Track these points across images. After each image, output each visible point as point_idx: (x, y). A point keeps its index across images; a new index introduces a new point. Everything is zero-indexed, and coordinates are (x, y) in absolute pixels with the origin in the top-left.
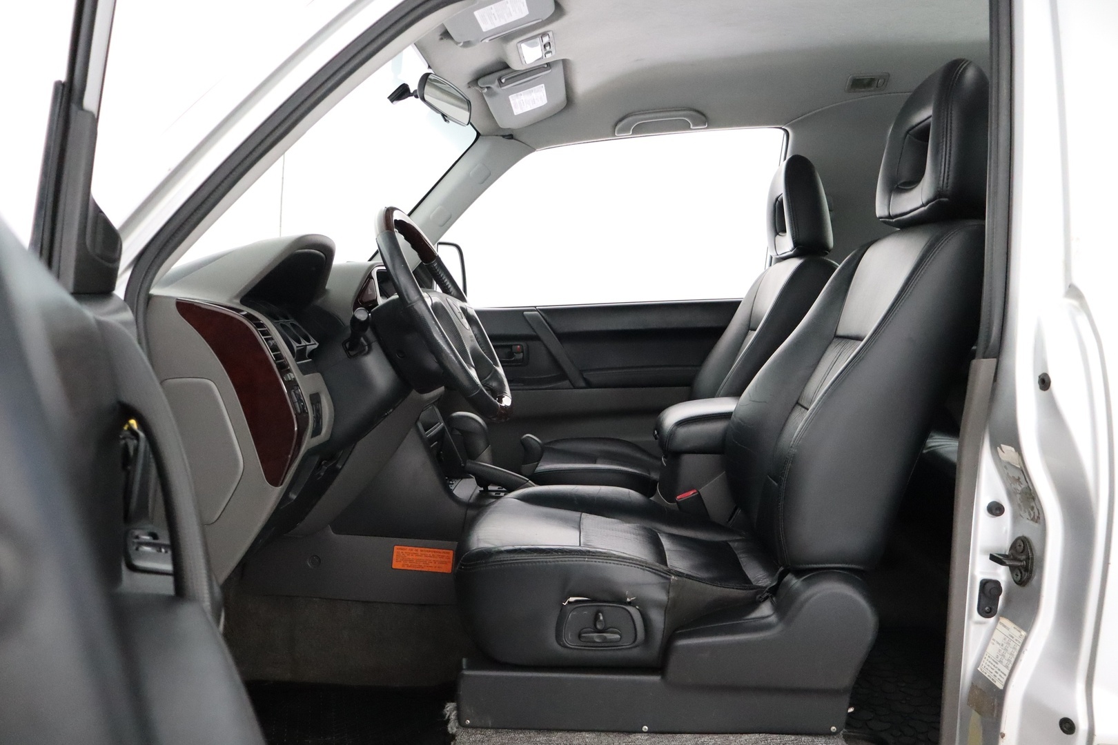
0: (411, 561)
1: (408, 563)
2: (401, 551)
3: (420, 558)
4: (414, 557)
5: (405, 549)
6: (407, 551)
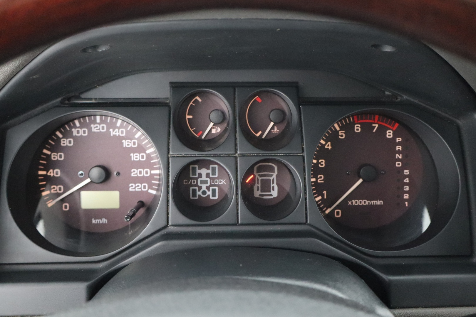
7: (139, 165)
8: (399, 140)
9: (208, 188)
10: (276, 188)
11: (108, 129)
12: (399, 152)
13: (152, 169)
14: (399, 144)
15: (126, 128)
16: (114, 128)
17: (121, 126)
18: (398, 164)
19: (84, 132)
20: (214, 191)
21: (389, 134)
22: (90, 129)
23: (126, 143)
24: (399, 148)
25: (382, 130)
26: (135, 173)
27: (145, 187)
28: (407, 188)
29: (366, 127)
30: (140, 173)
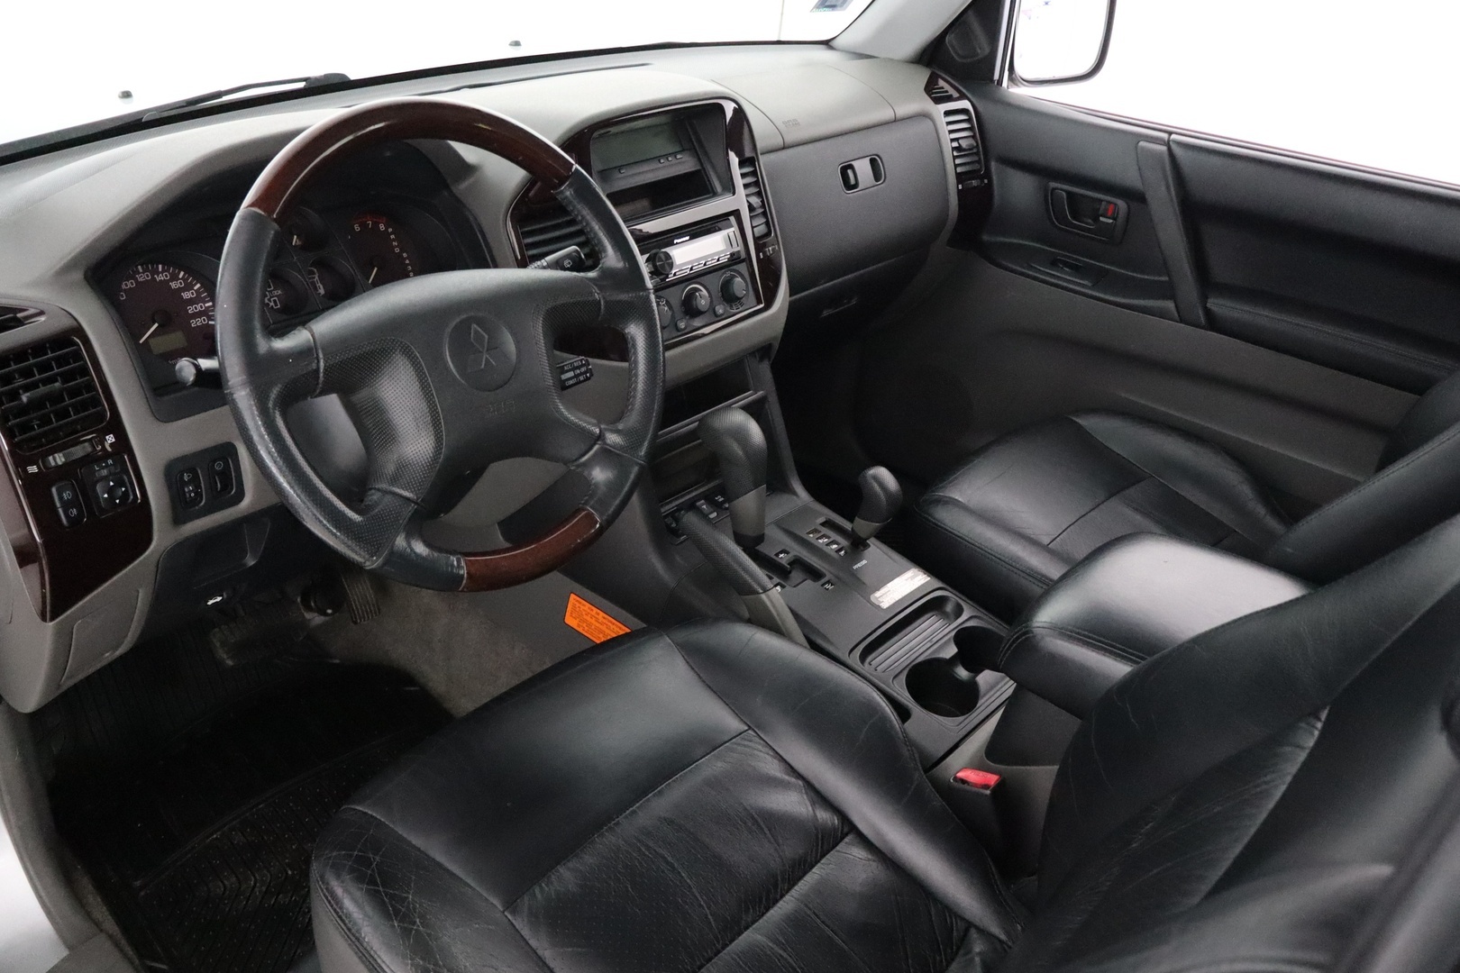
0: (589, 625)
1: (584, 625)
2: (578, 605)
3: (601, 627)
4: (593, 621)
5: (584, 605)
6: (586, 608)
7: (191, 302)
8: (390, 230)
9: (269, 300)
10: (321, 286)
11: (152, 276)
12: (394, 240)
13: (205, 302)
14: (392, 233)
15: (168, 271)
16: (158, 273)
17: (163, 271)
18: (397, 250)
19: (132, 283)
20: (275, 301)
21: (382, 227)
22: (136, 280)
23: (174, 285)
24: (392, 237)
25: (376, 224)
26: (191, 310)
27: (204, 320)
28: (410, 268)
29: (364, 225)
30: (196, 308)
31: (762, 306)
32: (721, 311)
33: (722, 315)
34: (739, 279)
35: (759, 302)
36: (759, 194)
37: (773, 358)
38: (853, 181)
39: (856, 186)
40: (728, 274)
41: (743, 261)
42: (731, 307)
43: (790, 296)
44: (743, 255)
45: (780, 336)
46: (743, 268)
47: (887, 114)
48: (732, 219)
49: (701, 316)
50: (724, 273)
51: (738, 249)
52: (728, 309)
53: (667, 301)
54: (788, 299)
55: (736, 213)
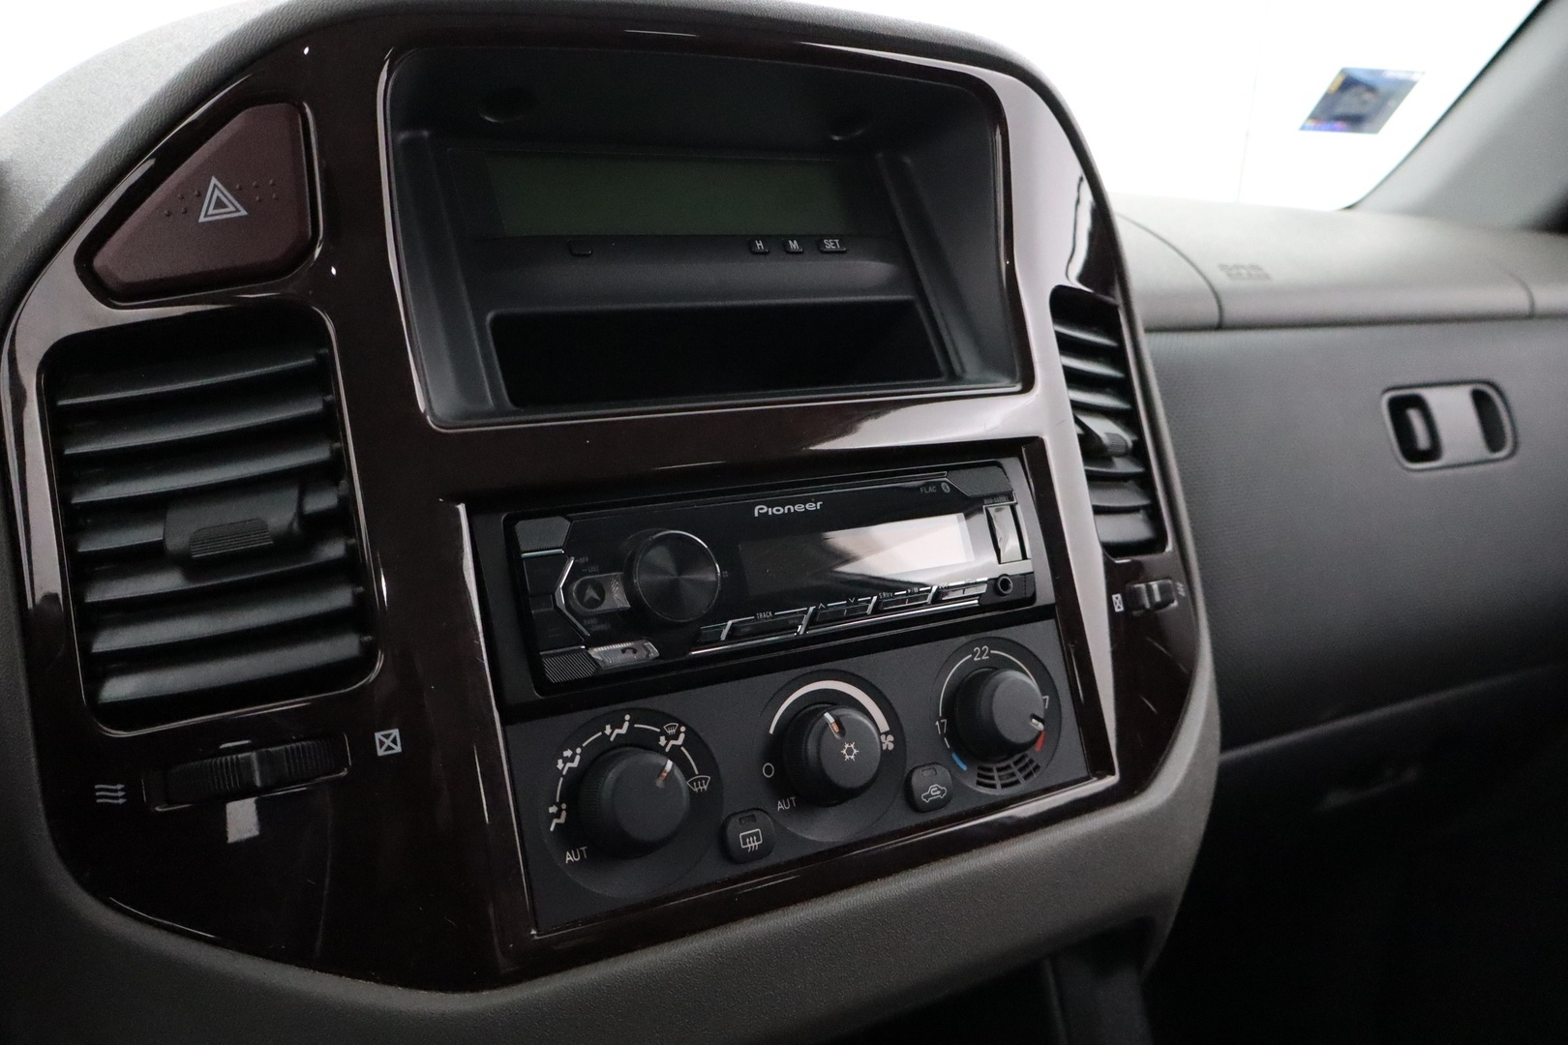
31: (1111, 780)
32: (935, 791)
33: (937, 805)
34: (1022, 679)
35: (1099, 765)
36: (1127, 419)
37: (1152, 959)
38: (1423, 441)
39: (1433, 453)
40: (981, 654)
41: (1045, 613)
42: (985, 779)
43: (1226, 745)
44: (1046, 593)
45: (1182, 889)
46: (1041, 637)
47: (1512, 298)
48: (1014, 469)
49: (849, 805)
50: (967, 649)
51: (1025, 567)
52: (971, 784)
53: (689, 732)
54: (1215, 757)
55: (1029, 451)
